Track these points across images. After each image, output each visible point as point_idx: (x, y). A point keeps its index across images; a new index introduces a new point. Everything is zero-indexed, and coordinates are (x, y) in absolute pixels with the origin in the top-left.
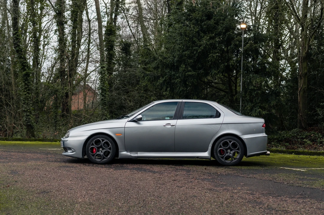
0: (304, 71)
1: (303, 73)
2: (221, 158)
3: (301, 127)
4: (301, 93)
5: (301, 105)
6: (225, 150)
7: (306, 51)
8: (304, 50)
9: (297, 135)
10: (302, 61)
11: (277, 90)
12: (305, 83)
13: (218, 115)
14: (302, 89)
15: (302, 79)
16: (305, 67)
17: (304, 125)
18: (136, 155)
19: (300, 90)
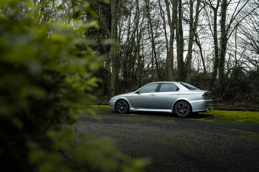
2: (177, 112)
6: (180, 108)
13: (178, 89)
18: (137, 110)
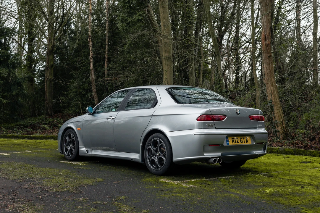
0: (51, 63)
1: (50, 65)
3: (48, 114)
4: (48, 83)
5: (47, 94)
7: (52, 45)
8: (51, 44)
9: (42, 121)
10: (49, 54)
11: (19, 81)
12: (51, 74)
14: (48, 79)
15: (48, 70)
16: (51, 60)
17: (50, 112)
19: (47, 80)
